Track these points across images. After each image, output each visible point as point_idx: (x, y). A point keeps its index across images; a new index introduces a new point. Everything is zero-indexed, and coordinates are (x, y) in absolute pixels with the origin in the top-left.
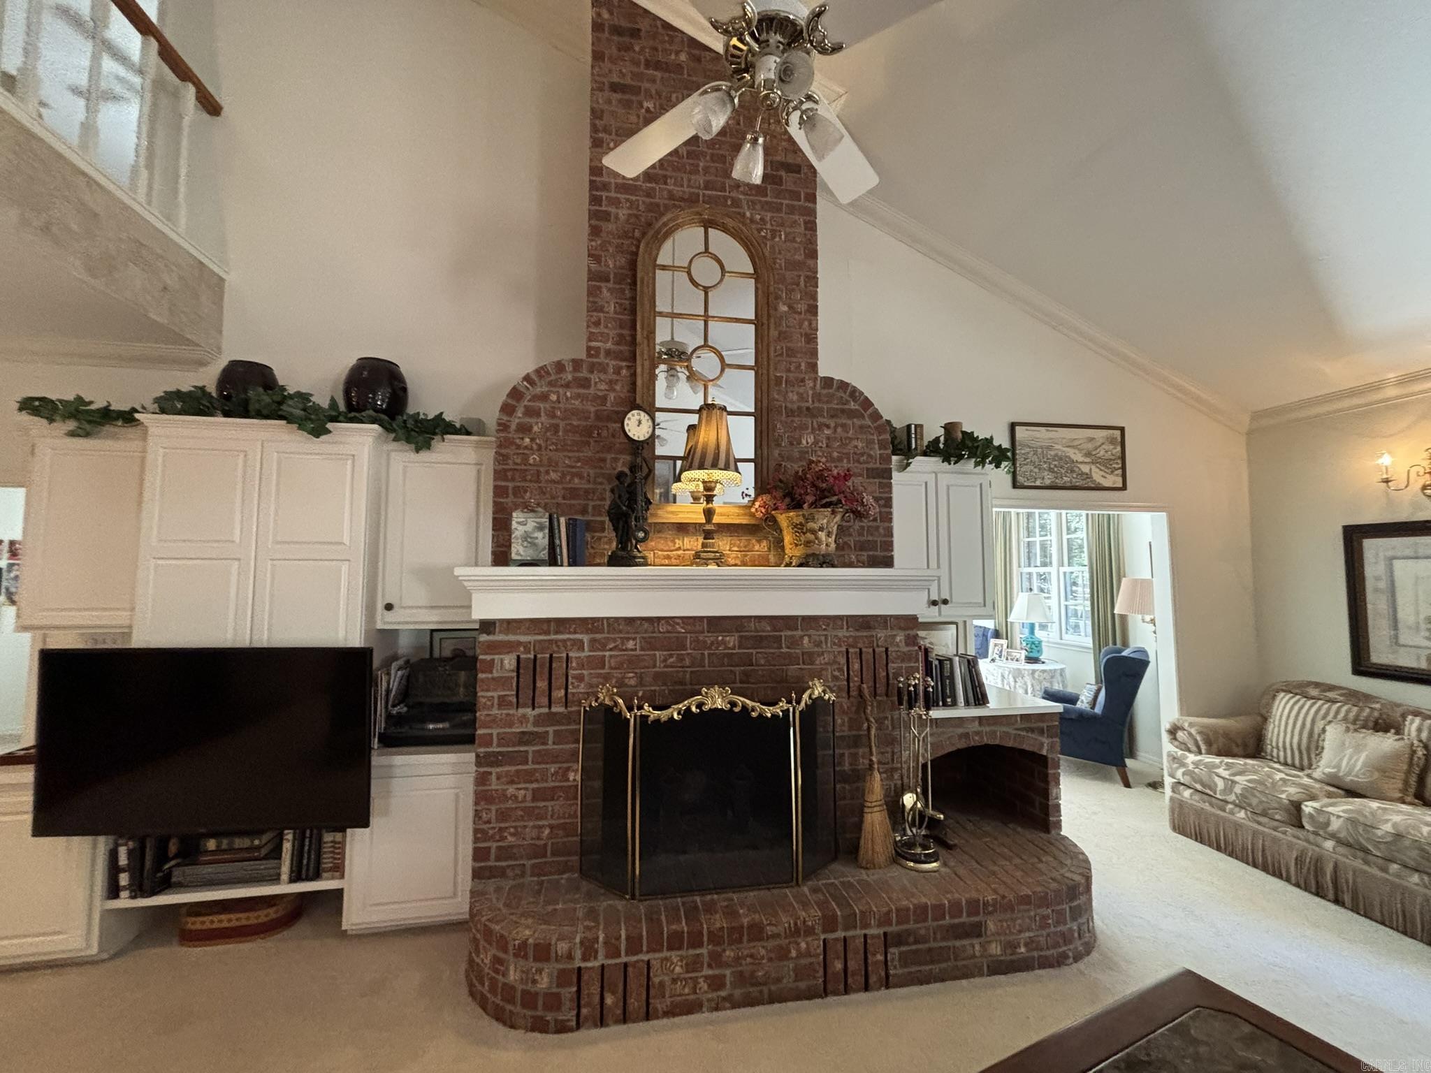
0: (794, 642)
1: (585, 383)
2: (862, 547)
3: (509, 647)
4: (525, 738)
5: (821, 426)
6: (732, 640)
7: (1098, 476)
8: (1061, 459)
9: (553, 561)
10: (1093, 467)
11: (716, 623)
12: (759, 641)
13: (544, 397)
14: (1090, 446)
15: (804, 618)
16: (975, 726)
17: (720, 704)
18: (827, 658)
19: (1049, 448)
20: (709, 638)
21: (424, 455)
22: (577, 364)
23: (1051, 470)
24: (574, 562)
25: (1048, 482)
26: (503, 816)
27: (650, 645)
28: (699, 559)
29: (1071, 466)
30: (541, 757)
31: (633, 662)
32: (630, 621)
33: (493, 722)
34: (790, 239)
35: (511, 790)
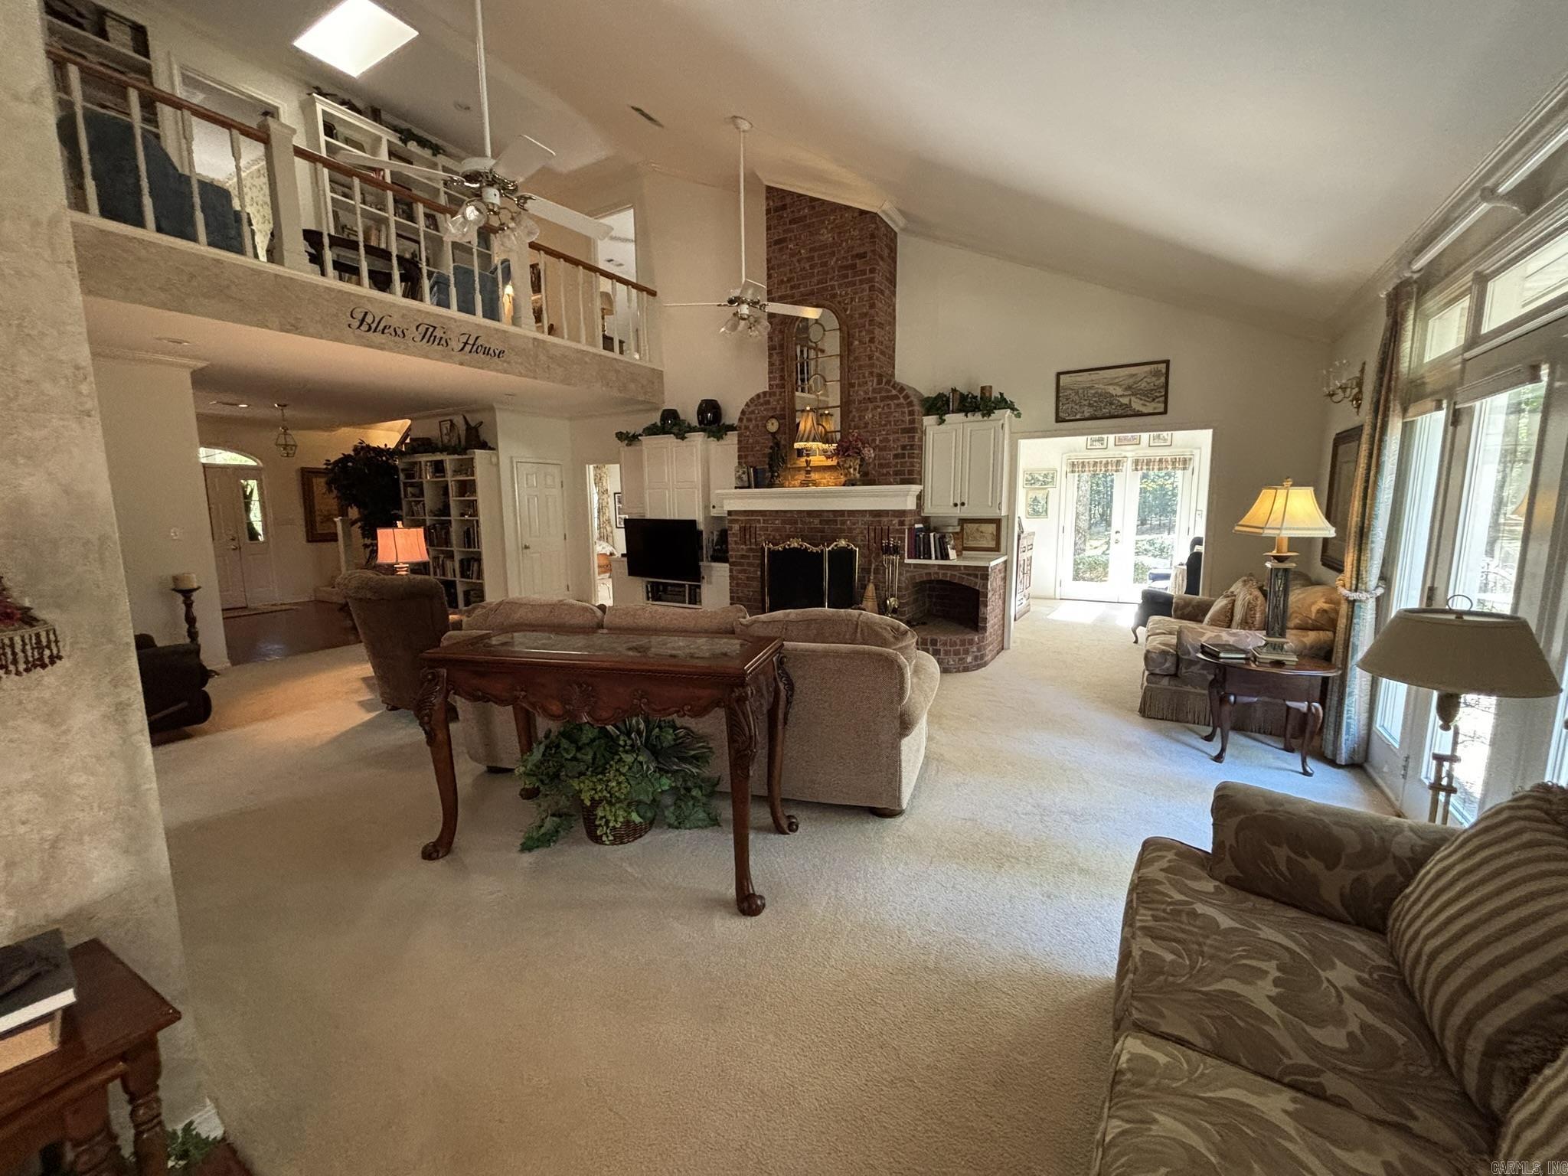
0: (843, 523)
1: (768, 402)
2: (896, 473)
3: (736, 521)
4: (743, 557)
5: (876, 408)
6: (817, 521)
7: (1137, 405)
8: (1101, 395)
9: (749, 487)
10: (1133, 398)
11: (810, 513)
12: (828, 522)
13: (753, 412)
14: (1131, 381)
15: (849, 511)
16: (936, 569)
17: (796, 545)
18: (858, 531)
19: (1091, 388)
20: (807, 520)
21: (722, 442)
22: (765, 393)
23: (1090, 405)
24: (756, 487)
25: (1087, 415)
26: (738, 585)
27: (784, 522)
28: (804, 484)
29: (1110, 399)
30: (749, 565)
31: (777, 530)
32: (777, 512)
33: (733, 550)
34: (861, 299)
35: (740, 576)
